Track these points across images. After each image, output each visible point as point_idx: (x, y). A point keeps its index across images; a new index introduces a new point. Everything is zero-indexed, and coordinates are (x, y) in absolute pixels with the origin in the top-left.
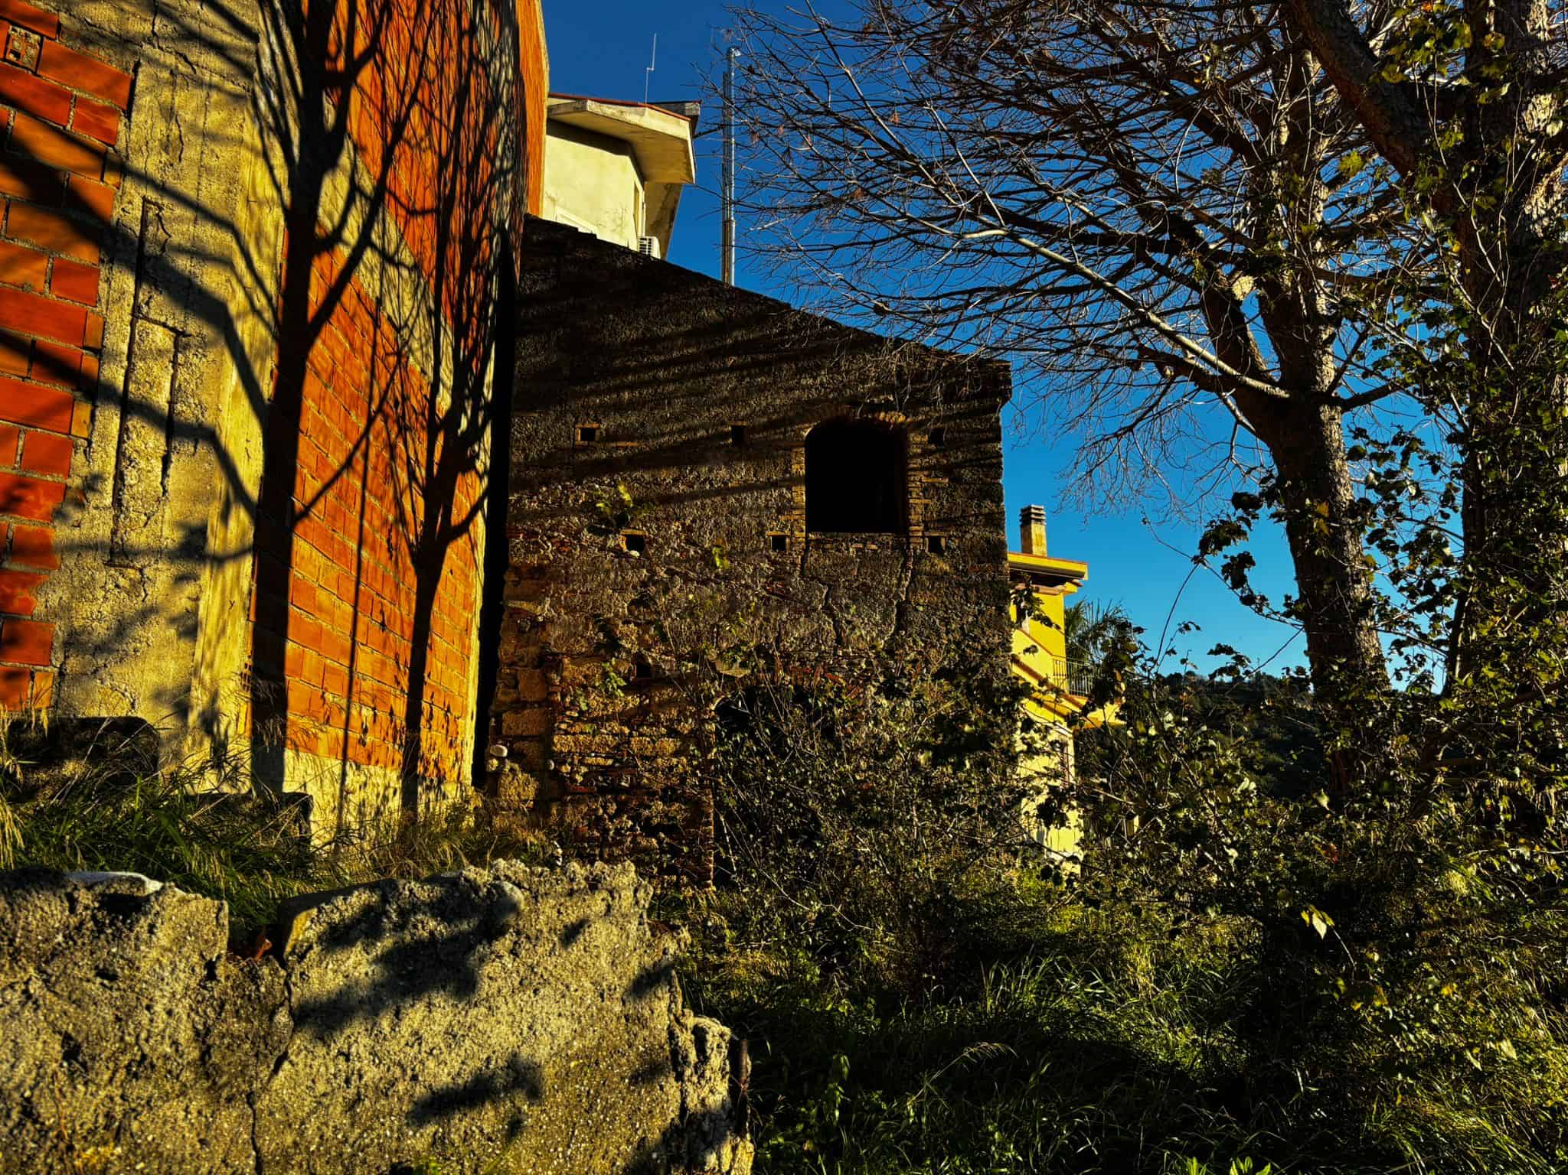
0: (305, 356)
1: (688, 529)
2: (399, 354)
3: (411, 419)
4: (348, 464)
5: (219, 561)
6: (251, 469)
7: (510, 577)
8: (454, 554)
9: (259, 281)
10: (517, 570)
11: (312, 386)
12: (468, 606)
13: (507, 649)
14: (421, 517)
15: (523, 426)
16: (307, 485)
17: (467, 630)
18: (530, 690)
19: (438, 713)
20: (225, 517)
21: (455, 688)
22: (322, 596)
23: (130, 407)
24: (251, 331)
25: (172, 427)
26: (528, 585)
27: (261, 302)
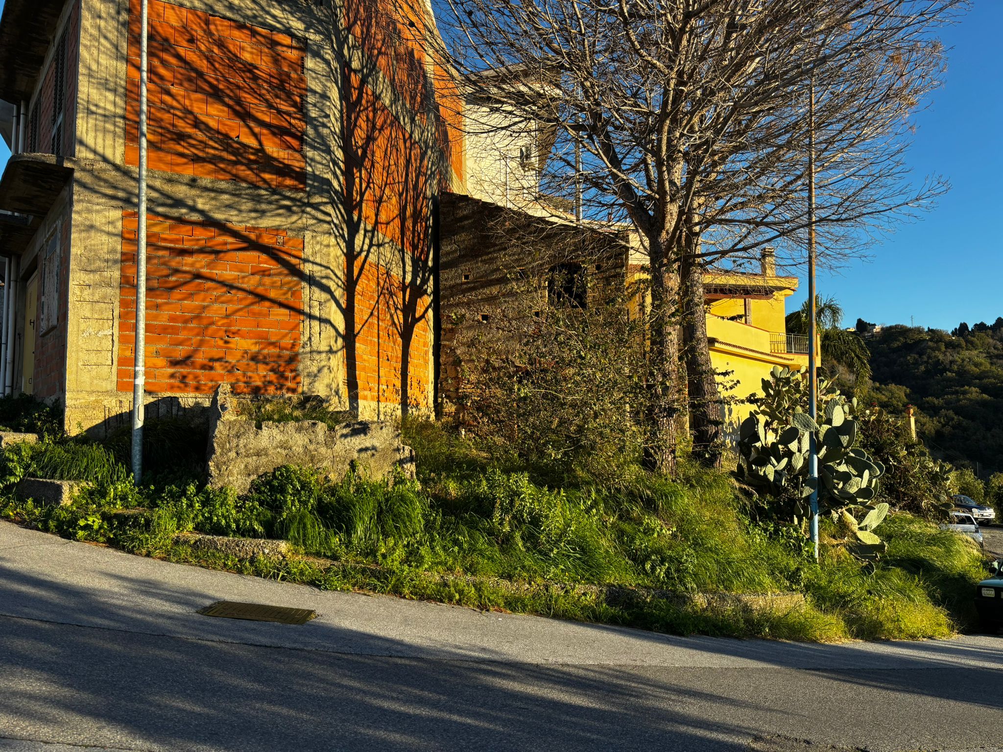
0: (354, 291)
1: (504, 311)
2: (387, 273)
3: (394, 289)
4: (372, 314)
5: (336, 352)
6: (341, 327)
7: (442, 332)
8: (418, 329)
9: (340, 279)
10: (444, 330)
11: (357, 298)
12: (425, 345)
13: (442, 360)
14: (402, 321)
15: (444, 275)
16: (357, 327)
17: (426, 353)
18: (451, 372)
19: (415, 384)
20: (336, 341)
21: (422, 375)
22: (365, 357)
23: (311, 317)
24: (338, 293)
25: (322, 320)
26: (448, 335)
27: (340, 283)
